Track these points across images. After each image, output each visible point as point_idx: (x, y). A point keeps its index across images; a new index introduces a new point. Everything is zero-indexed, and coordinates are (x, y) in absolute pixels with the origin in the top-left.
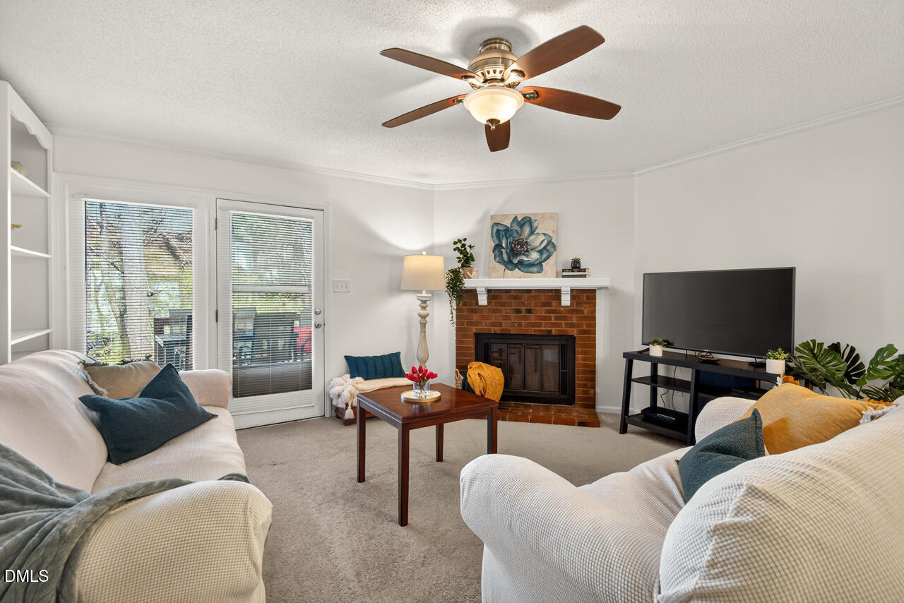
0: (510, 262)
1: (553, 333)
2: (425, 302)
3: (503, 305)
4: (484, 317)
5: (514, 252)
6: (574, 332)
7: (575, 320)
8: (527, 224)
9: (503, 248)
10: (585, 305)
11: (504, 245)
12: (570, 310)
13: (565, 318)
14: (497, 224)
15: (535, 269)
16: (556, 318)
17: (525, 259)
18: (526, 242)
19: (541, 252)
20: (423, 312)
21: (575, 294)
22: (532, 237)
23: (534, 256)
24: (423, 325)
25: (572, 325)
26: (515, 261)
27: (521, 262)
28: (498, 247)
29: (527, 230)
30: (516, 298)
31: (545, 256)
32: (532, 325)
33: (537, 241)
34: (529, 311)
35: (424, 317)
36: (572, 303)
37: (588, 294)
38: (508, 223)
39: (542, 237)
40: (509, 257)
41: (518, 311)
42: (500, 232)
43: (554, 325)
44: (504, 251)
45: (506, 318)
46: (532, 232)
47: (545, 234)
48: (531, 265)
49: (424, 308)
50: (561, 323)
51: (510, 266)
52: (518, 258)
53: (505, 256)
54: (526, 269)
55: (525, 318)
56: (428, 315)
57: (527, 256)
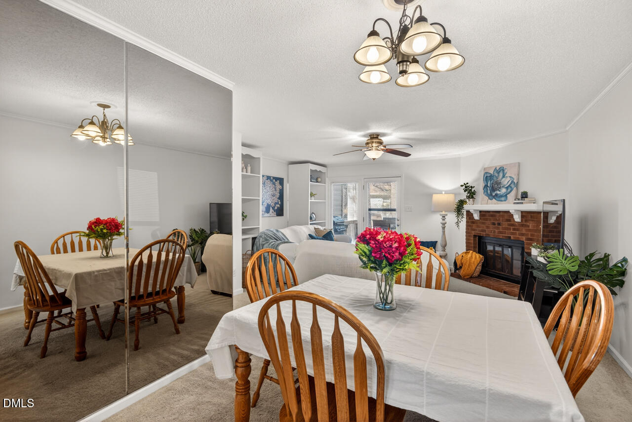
0: (491, 195)
1: (512, 238)
2: (444, 217)
3: (487, 220)
4: (478, 226)
5: (493, 190)
6: (524, 238)
7: (524, 232)
8: (502, 171)
9: (488, 187)
10: (531, 222)
11: (489, 185)
12: (521, 224)
13: (518, 230)
14: (486, 173)
15: (503, 199)
16: (514, 229)
17: (498, 192)
18: (500, 183)
19: (507, 188)
20: (444, 222)
21: (524, 214)
22: (504, 179)
23: (504, 190)
24: (444, 228)
25: (523, 235)
26: (494, 194)
27: (496, 195)
28: (486, 186)
29: (501, 175)
30: (492, 216)
31: (509, 190)
32: (500, 232)
33: (506, 182)
34: (499, 224)
35: (444, 224)
36: (522, 220)
37: (532, 215)
38: (491, 172)
39: (509, 179)
40: (491, 192)
41: (494, 224)
42: (488, 177)
43: (513, 234)
44: (488, 188)
45: (488, 227)
46: (504, 177)
47: (510, 177)
48: (501, 196)
49: (444, 220)
50: (516, 233)
51: (491, 197)
52: (495, 193)
53: (489, 192)
54: (498, 199)
55: (498, 228)
56: (446, 223)
57: (499, 191)
